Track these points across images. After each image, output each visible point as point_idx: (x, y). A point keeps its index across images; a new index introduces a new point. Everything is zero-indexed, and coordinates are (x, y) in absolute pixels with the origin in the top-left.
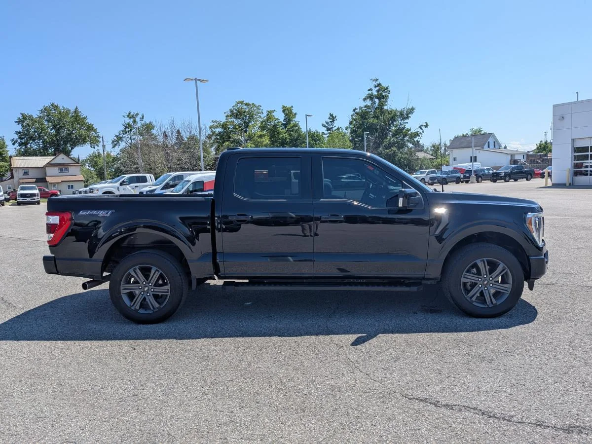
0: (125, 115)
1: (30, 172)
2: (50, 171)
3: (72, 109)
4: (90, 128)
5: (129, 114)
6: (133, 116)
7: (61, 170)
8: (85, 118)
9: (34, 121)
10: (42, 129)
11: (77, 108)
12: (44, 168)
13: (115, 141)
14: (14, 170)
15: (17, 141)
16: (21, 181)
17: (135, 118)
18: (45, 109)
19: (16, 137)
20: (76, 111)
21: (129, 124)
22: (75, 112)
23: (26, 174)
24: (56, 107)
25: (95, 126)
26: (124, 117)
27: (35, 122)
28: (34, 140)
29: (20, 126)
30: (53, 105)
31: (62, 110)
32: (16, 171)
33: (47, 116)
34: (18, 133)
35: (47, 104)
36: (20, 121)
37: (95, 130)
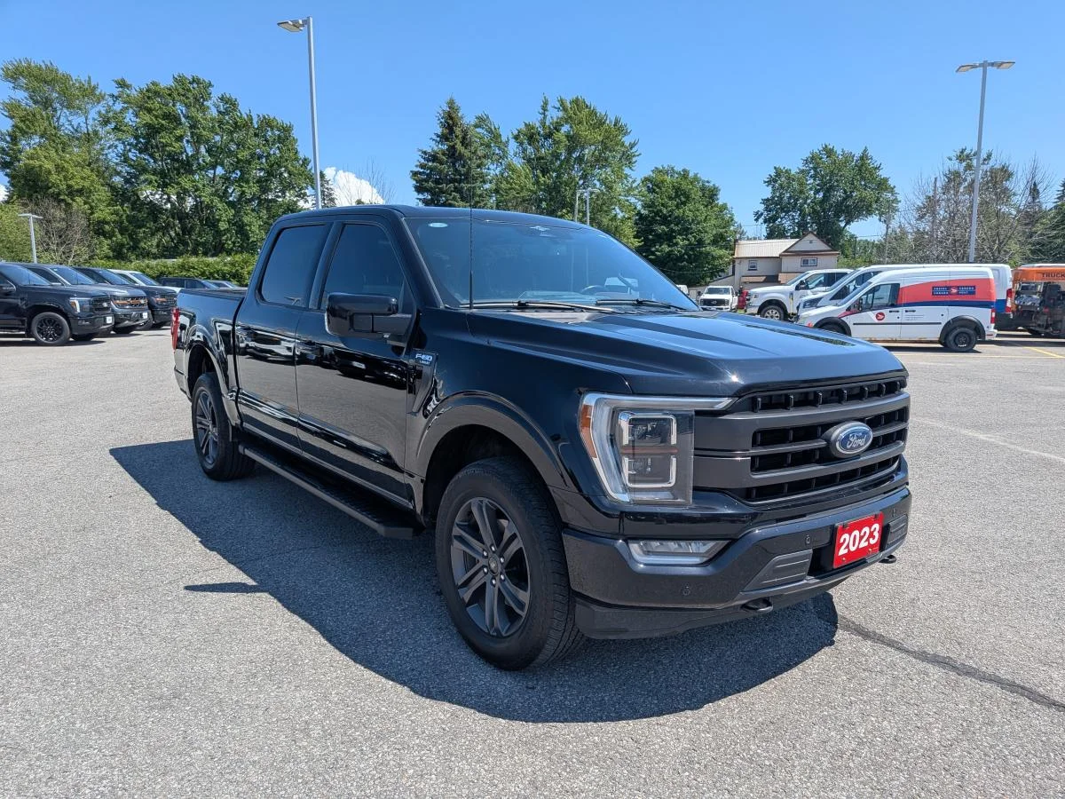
0: (953, 155)
1: (760, 266)
2: (787, 263)
3: (858, 153)
4: (883, 185)
5: (962, 152)
6: (967, 156)
7: (805, 262)
8: (878, 168)
9: (790, 179)
10: (801, 192)
11: (865, 150)
12: (779, 258)
13: (924, 208)
14: (737, 261)
15: (762, 214)
16: (745, 279)
17: (970, 160)
18: (812, 158)
19: (761, 208)
20: (864, 157)
21: (957, 174)
22: (862, 158)
23: (753, 268)
24: (829, 152)
25: (891, 183)
26: (950, 159)
27: (794, 180)
28: (787, 212)
29: (770, 188)
30: (825, 148)
31: (840, 157)
32: (740, 263)
33: (815, 169)
34: (765, 201)
35: (817, 147)
36: (771, 181)
37: (892, 190)
